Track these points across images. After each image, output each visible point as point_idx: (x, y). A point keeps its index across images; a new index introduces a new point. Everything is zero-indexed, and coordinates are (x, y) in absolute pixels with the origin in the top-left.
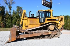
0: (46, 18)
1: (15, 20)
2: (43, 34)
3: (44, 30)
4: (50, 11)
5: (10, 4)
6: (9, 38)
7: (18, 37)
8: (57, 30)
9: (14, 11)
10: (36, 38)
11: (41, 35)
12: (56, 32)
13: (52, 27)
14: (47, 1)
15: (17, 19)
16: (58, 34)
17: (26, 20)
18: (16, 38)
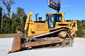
0: (57, 23)
1: (15, 24)
2: (53, 42)
3: (54, 37)
4: (61, 14)
5: (9, 4)
6: (13, 47)
7: (23, 46)
8: (70, 37)
9: (14, 13)
10: (45, 47)
11: (51, 43)
12: (68, 40)
13: (63, 34)
14: (54, 2)
15: (17, 23)
16: (71, 42)
17: (32, 24)
18: (21, 47)
